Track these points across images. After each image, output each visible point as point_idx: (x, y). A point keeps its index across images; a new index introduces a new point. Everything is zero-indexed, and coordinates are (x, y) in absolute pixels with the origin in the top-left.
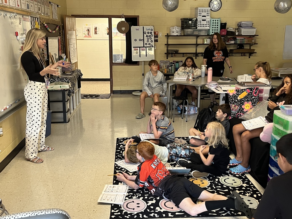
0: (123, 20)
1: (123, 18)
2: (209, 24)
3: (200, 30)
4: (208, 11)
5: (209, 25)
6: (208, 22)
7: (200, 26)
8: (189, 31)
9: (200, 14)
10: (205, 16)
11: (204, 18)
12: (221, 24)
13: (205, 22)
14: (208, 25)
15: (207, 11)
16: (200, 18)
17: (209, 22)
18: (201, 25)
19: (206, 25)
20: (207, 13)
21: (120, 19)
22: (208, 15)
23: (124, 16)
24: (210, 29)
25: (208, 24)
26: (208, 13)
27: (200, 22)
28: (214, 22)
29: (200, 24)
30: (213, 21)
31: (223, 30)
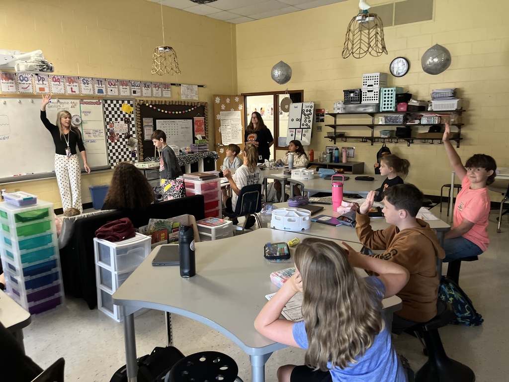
0: (288, 96)
1: (287, 93)
2: (378, 96)
3: (367, 106)
4: (376, 78)
5: (378, 98)
6: (376, 93)
7: (365, 99)
8: (352, 107)
9: (365, 83)
10: (372, 86)
11: (370, 88)
12: (397, 95)
13: (371, 94)
14: (376, 98)
15: (374, 78)
16: (365, 89)
17: (378, 93)
18: (367, 99)
19: (373, 98)
20: (374, 80)
21: (284, 95)
22: (376, 83)
23: (288, 91)
24: (379, 103)
25: (376, 96)
26: (376, 80)
27: (365, 94)
28: (387, 93)
29: (365, 96)
30: (385, 91)
31: (402, 104)
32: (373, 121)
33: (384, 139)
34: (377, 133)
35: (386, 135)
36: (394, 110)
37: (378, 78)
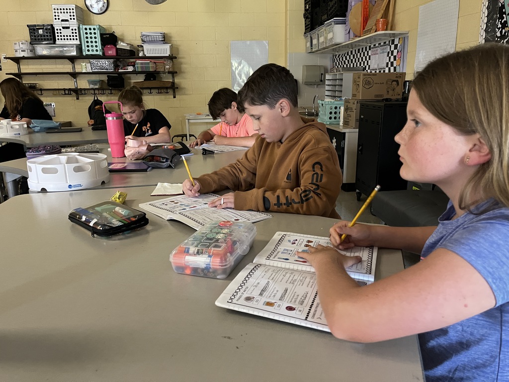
2: (77, 34)
3: (63, 47)
4: (71, 11)
5: (78, 38)
6: (74, 31)
7: (60, 38)
8: (43, 48)
9: (57, 17)
10: (67, 21)
11: (65, 24)
12: (102, 35)
13: (68, 32)
14: (75, 37)
15: (68, 11)
16: (58, 25)
17: (77, 31)
18: (62, 37)
19: (72, 38)
20: (69, 14)
22: (72, 17)
24: (81, 44)
25: (74, 34)
26: (72, 14)
27: (59, 31)
28: (88, 31)
29: (59, 35)
30: (86, 29)
31: (109, 46)
32: (74, 68)
33: (94, 89)
34: (83, 83)
35: (96, 84)
36: (101, 54)
37: (74, 11)
